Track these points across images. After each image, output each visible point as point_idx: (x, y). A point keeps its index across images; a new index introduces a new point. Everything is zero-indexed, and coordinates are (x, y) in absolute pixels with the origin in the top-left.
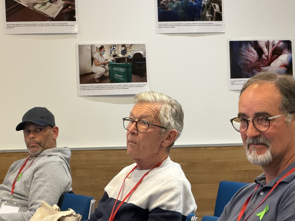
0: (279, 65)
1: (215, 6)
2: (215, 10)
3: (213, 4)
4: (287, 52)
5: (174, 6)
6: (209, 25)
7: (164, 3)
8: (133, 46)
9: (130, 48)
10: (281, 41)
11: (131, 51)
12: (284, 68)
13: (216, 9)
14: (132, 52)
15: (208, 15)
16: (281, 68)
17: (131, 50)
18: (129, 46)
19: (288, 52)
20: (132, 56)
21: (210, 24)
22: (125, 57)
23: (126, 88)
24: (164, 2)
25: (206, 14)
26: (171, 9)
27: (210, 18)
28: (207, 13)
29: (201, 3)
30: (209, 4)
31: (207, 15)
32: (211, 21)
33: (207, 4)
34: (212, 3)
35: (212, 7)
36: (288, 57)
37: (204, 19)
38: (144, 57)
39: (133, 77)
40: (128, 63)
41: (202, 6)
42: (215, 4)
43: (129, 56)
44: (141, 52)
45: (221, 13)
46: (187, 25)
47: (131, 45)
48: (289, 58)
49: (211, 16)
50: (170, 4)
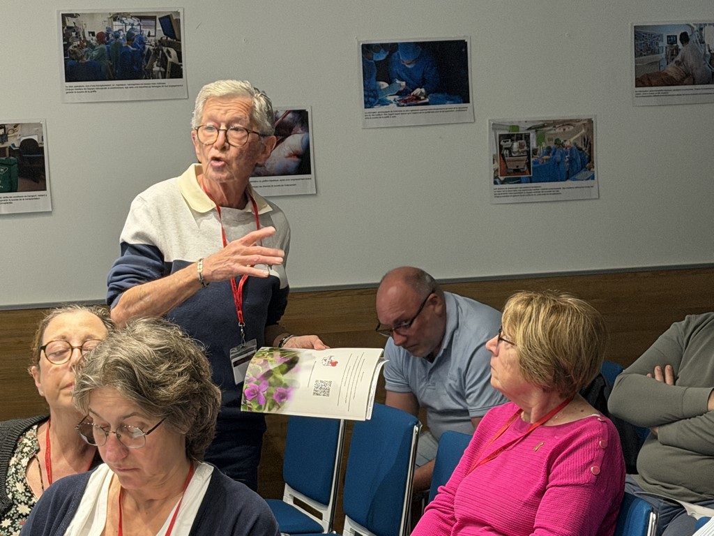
0: (286, 154)
1: (169, 52)
2: (169, 59)
3: (165, 49)
4: (300, 131)
5: (95, 53)
6: (158, 87)
7: (76, 49)
8: (19, 127)
9: (14, 131)
10: (289, 112)
11: (15, 136)
12: (296, 159)
13: (170, 57)
14: (18, 138)
15: (156, 69)
16: (290, 158)
17: (16, 133)
18: (12, 127)
19: (302, 129)
20: (17, 145)
21: (161, 85)
22: (5, 148)
23: (9, 201)
24: (75, 47)
25: (153, 67)
26: (89, 60)
27: (160, 73)
28: (155, 66)
29: (144, 48)
30: (158, 50)
31: (154, 69)
32: (163, 78)
33: (154, 49)
34: (163, 48)
35: (163, 53)
36: (302, 139)
37: (150, 75)
38: (40, 146)
39: (21, 182)
40: (12, 158)
41: (145, 53)
42: (169, 49)
43: (13, 145)
44: (35, 138)
45: (180, 64)
46: (119, 87)
47: (16, 126)
48: (304, 140)
49: (163, 70)
50: (86, 52)
